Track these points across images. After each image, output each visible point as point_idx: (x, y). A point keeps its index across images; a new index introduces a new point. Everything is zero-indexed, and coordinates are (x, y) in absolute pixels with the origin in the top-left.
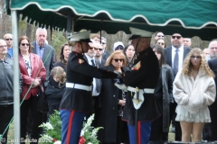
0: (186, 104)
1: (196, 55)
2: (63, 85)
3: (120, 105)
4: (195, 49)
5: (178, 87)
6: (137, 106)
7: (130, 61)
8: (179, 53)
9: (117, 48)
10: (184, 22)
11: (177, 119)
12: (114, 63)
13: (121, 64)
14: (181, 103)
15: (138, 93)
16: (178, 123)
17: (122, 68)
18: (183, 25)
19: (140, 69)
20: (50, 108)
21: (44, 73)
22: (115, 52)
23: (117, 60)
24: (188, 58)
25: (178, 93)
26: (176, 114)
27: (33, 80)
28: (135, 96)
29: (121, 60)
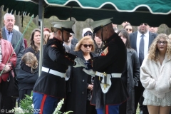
0: (153, 88)
1: (162, 40)
2: (36, 71)
3: (89, 90)
4: (162, 34)
5: (145, 71)
6: (105, 90)
7: (99, 46)
8: (145, 38)
9: (86, 34)
10: (151, 8)
11: (144, 103)
12: (83, 48)
13: (90, 49)
14: (148, 87)
15: (106, 78)
16: (146, 107)
17: (91, 54)
18: (151, 11)
19: (108, 54)
20: (20, 93)
21: (14, 59)
22: (84, 38)
23: (86, 46)
24: (154, 43)
25: (145, 77)
26: (143, 98)
27: (3, 65)
28: (103, 81)
29: (90, 46)
